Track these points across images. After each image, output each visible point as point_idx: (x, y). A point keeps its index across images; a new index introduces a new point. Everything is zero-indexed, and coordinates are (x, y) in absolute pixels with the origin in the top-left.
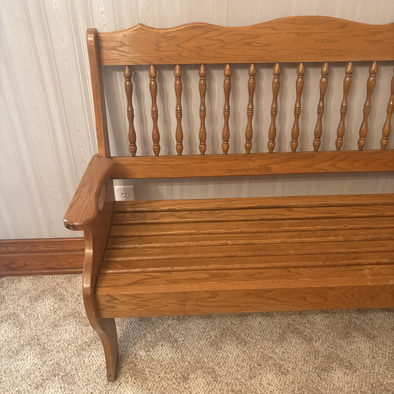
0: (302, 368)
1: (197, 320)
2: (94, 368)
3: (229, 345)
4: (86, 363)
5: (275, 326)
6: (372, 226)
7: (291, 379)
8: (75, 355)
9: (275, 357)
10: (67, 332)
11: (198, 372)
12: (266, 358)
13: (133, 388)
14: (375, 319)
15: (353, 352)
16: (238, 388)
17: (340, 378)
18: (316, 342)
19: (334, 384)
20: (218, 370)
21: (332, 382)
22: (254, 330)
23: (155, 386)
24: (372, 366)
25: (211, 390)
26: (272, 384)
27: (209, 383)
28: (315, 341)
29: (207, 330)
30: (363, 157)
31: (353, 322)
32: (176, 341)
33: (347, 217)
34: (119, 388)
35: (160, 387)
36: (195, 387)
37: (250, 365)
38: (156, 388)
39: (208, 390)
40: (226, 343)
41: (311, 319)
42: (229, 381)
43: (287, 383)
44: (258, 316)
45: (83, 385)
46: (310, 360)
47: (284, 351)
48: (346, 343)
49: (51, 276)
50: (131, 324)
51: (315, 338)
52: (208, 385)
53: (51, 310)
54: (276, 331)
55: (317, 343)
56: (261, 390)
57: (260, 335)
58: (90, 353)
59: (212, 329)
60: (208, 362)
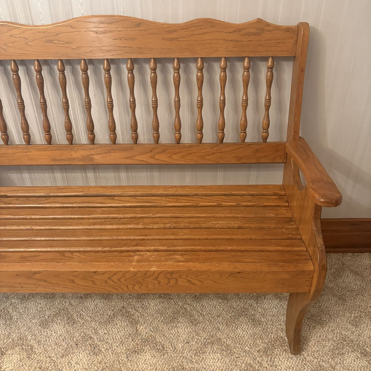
0: (115, 349)
1: (40, 300)
3: (57, 325)
5: (109, 308)
6: (179, 215)
7: (100, 359)
9: (95, 337)
11: (16, 348)
12: (86, 338)
14: (207, 306)
15: (171, 337)
16: (47, 365)
17: (147, 360)
18: (140, 326)
19: (138, 366)
20: (36, 348)
21: (136, 364)
22: (87, 312)
24: (182, 351)
25: (21, 366)
26: (80, 363)
27: (22, 359)
28: (140, 324)
29: (44, 310)
30: (180, 150)
31: (184, 308)
32: (11, 318)
33: (163, 206)
36: (7, 363)
37: (68, 345)
39: (18, 366)
40: (56, 323)
41: (146, 303)
42: (42, 359)
43: (94, 363)
44: (98, 299)
46: (127, 342)
47: (106, 332)
48: (168, 327)
51: (142, 322)
52: (20, 361)
54: (108, 314)
55: (142, 326)
56: (67, 368)
57: (90, 317)
59: (50, 309)
60: (30, 339)
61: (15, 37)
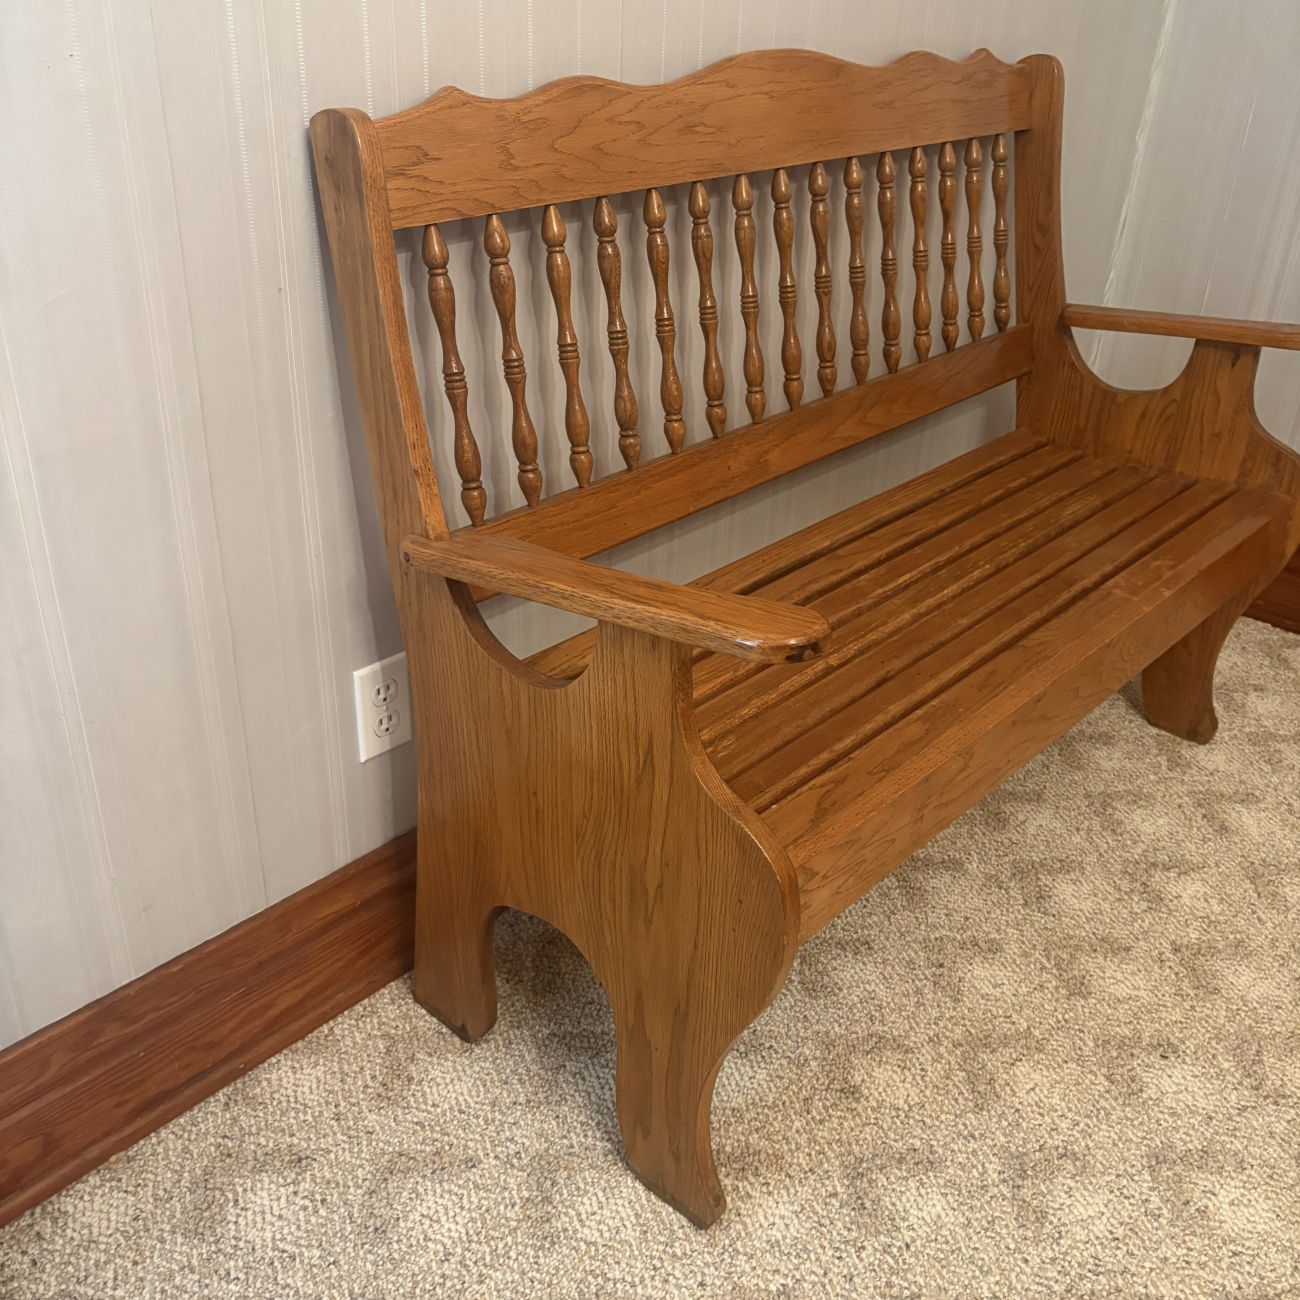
0: (1008, 921)
2: (630, 1234)
3: (843, 970)
4: (599, 1240)
7: (1015, 951)
8: (542, 1247)
9: (944, 933)
10: (438, 1221)
11: (856, 1062)
12: (934, 946)
13: (776, 1197)
15: (1042, 840)
16: (959, 1031)
17: (1077, 894)
20: (886, 1029)
21: (1074, 910)
23: (813, 1153)
25: (923, 1073)
26: (1000, 982)
27: (902, 1064)
34: (748, 1221)
35: (826, 1146)
36: (890, 1093)
37: (926, 979)
38: (822, 1156)
39: (918, 1078)
40: (833, 970)
42: (932, 1034)
43: (1018, 963)
45: (654, 1288)
46: (1001, 898)
47: (945, 912)
48: (1014, 831)
49: (163, 1133)
50: (584, 1079)
52: (906, 1071)
53: (305, 1208)
58: (572, 1212)
60: (847, 1029)
61: (620, 123)
